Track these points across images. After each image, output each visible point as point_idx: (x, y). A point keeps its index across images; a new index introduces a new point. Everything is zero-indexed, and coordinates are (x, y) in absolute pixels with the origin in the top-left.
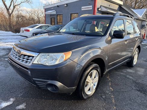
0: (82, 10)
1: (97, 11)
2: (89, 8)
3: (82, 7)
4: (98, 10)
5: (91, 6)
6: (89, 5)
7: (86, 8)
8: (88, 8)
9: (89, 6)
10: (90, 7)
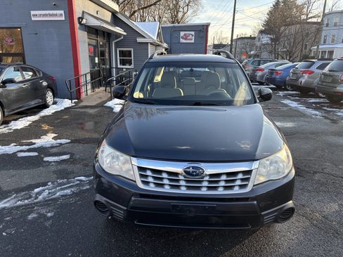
0: (33, 19)
1: (78, 25)
2: (56, 15)
3: (32, 12)
4: (80, 23)
5: (62, 12)
6: (56, 7)
7: (44, 15)
8: (51, 15)
9: (55, 12)
10: (59, 15)
